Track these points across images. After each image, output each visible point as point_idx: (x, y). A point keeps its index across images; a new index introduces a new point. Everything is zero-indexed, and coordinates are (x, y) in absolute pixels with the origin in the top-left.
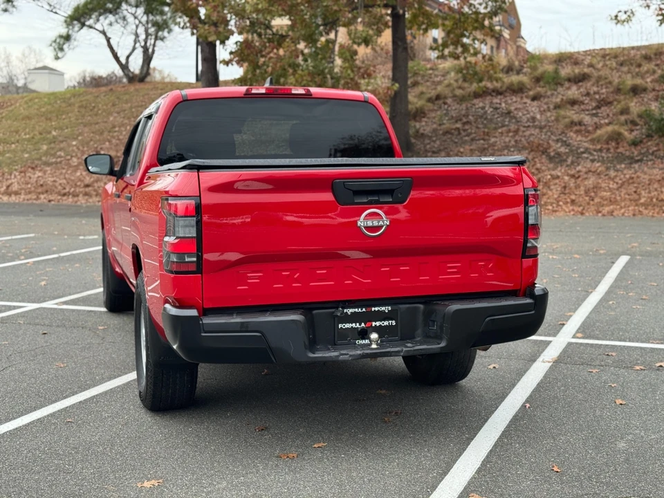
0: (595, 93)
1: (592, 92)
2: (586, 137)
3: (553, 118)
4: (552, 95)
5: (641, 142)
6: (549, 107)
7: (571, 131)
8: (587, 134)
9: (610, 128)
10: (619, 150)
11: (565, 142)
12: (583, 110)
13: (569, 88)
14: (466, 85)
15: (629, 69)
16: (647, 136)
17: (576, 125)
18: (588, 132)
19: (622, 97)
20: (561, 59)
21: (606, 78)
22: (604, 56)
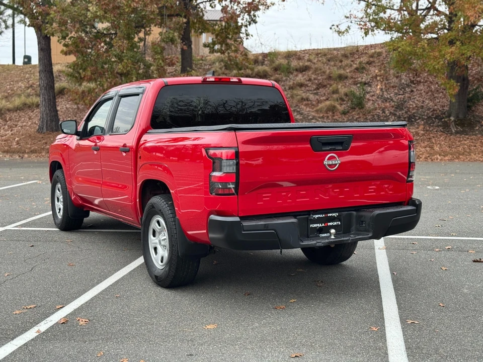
0: (315, 79)
1: (313, 78)
2: (313, 109)
3: (289, 96)
4: (286, 80)
5: (348, 112)
6: (285, 88)
7: (302, 104)
8: (313, 107)
9: (328, 103)
10: (334, 118)
11: (299, 111)
12: (308, 91)
13: (297, 76)
14: (227, 72)
15: (335, 63)
16: (352, 108)
17: (305, 100)
18: (313, 105)
19: (332, 82)
20: (289, 55)
21: (321, 69)
22: (317, 54)
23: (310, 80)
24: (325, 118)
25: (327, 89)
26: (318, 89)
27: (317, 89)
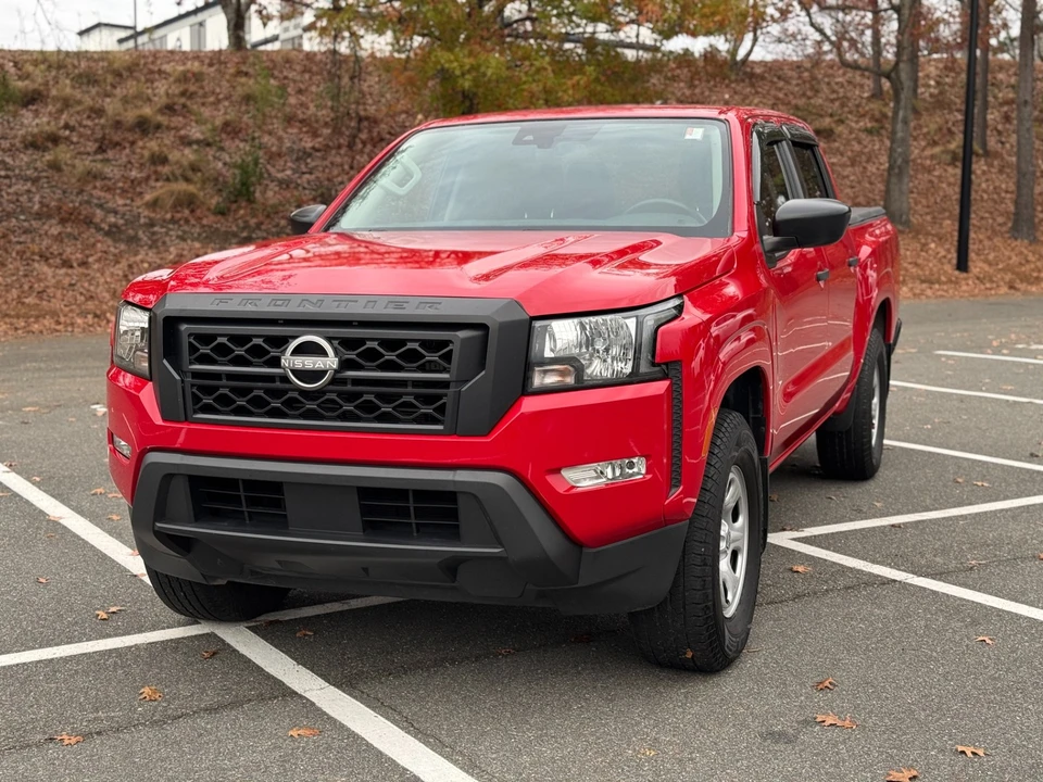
0: (81, 126)
1: (76, 124)
2: (132, 199)
5: (228, 210)
8: (128, 195)
9: (175, 187)
11: (102, 206)
16: (232, 202)
18: (125, 190)
23: (66, 126)
24: (182, 222)
25: (127, 151)
26: (104, 151)
27: (101, 150)
